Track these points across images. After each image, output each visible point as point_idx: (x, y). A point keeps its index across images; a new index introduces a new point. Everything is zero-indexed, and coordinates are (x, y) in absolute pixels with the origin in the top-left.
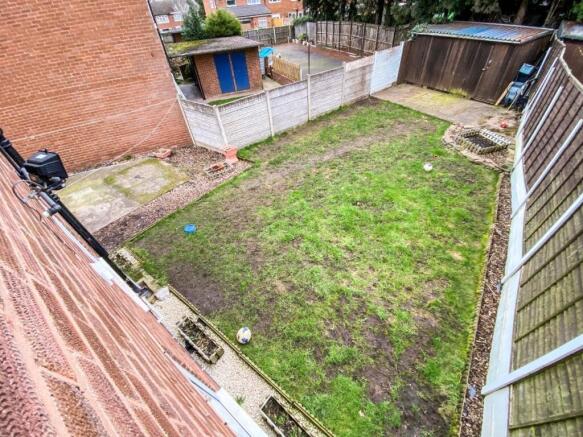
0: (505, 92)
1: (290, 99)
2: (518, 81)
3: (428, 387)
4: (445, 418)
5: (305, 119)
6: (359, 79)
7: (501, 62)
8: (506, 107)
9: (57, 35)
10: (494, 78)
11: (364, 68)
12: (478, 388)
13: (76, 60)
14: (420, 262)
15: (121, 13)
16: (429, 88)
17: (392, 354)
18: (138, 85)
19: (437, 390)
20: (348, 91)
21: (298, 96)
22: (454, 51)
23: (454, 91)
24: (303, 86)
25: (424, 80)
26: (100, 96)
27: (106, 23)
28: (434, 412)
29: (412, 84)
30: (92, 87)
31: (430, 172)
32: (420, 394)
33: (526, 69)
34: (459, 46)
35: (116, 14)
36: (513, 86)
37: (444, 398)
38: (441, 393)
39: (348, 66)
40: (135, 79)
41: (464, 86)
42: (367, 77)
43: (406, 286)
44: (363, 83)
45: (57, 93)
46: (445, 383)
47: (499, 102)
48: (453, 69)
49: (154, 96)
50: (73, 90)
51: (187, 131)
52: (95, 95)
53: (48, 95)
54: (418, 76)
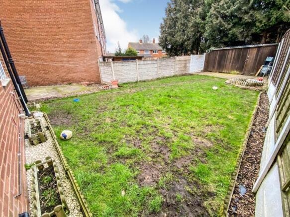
0: (260, 70)
1: (148, 66)
2: (266, 65)
3: (196, 184)
4: (210, 212)
5: (155, 77)
6: (183, 65)
7: (255, 56)
8: (262, 76)
9: (55, 29)
10: (252, 64)
11: (186, 60)
12: (249, 187)
13: (60, 40)
14: (204, 117)
15: (82, 25)
16: (219, 72)
17: (168, 157)
18: (83, 54)
19: (205, 186)
20: (178, 69)
21: (152, 66)
22: (230, 55)
23: (233, 72)
24: (155, 62)
25: (217, 69)
26: (65, 55)
27: (75, 28)
28: (199, 205)
29: (211, 71)
30: (63, 51)
31: (217, 90)
32: (188, 188)
33: (269, 59)
34: (232, 52)
35: (80, 25)
36: (263, 67)
37: (212, 194)
38: (209, 190)
39: (177, 58)
40: (82, 51)
41: (237, 69)
42: (188, 65)
43: (191, 126)
44: (185, 67)
45: (48, 51)
46: (214, 181)
47: (257, 74)
48: (230, 62)
49: (88, 58)
50: (56, 51)
51: (100, 76)
52: (64, 54)
53: (44, 51)
54: (214, 67)
